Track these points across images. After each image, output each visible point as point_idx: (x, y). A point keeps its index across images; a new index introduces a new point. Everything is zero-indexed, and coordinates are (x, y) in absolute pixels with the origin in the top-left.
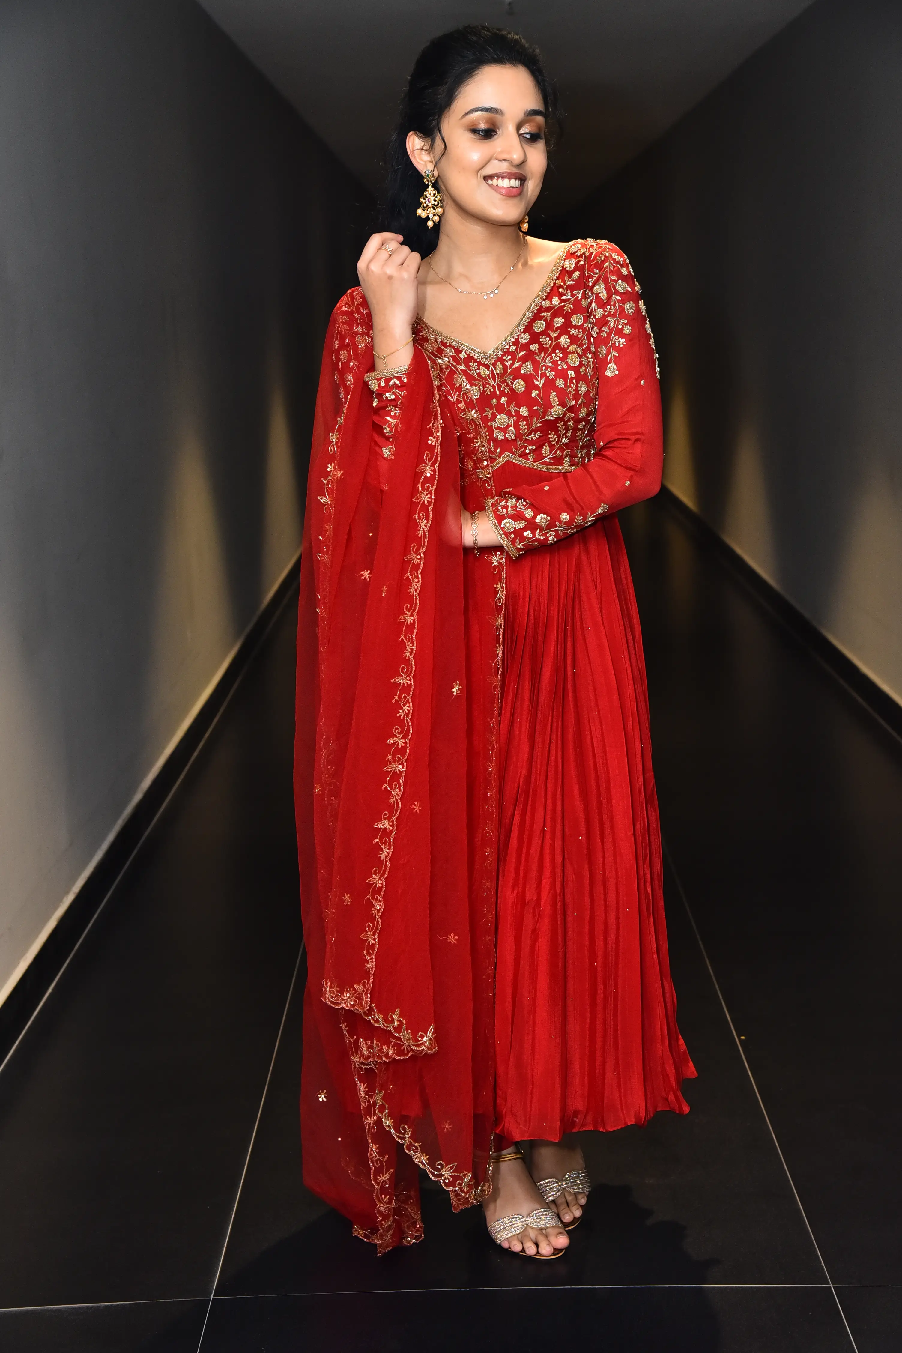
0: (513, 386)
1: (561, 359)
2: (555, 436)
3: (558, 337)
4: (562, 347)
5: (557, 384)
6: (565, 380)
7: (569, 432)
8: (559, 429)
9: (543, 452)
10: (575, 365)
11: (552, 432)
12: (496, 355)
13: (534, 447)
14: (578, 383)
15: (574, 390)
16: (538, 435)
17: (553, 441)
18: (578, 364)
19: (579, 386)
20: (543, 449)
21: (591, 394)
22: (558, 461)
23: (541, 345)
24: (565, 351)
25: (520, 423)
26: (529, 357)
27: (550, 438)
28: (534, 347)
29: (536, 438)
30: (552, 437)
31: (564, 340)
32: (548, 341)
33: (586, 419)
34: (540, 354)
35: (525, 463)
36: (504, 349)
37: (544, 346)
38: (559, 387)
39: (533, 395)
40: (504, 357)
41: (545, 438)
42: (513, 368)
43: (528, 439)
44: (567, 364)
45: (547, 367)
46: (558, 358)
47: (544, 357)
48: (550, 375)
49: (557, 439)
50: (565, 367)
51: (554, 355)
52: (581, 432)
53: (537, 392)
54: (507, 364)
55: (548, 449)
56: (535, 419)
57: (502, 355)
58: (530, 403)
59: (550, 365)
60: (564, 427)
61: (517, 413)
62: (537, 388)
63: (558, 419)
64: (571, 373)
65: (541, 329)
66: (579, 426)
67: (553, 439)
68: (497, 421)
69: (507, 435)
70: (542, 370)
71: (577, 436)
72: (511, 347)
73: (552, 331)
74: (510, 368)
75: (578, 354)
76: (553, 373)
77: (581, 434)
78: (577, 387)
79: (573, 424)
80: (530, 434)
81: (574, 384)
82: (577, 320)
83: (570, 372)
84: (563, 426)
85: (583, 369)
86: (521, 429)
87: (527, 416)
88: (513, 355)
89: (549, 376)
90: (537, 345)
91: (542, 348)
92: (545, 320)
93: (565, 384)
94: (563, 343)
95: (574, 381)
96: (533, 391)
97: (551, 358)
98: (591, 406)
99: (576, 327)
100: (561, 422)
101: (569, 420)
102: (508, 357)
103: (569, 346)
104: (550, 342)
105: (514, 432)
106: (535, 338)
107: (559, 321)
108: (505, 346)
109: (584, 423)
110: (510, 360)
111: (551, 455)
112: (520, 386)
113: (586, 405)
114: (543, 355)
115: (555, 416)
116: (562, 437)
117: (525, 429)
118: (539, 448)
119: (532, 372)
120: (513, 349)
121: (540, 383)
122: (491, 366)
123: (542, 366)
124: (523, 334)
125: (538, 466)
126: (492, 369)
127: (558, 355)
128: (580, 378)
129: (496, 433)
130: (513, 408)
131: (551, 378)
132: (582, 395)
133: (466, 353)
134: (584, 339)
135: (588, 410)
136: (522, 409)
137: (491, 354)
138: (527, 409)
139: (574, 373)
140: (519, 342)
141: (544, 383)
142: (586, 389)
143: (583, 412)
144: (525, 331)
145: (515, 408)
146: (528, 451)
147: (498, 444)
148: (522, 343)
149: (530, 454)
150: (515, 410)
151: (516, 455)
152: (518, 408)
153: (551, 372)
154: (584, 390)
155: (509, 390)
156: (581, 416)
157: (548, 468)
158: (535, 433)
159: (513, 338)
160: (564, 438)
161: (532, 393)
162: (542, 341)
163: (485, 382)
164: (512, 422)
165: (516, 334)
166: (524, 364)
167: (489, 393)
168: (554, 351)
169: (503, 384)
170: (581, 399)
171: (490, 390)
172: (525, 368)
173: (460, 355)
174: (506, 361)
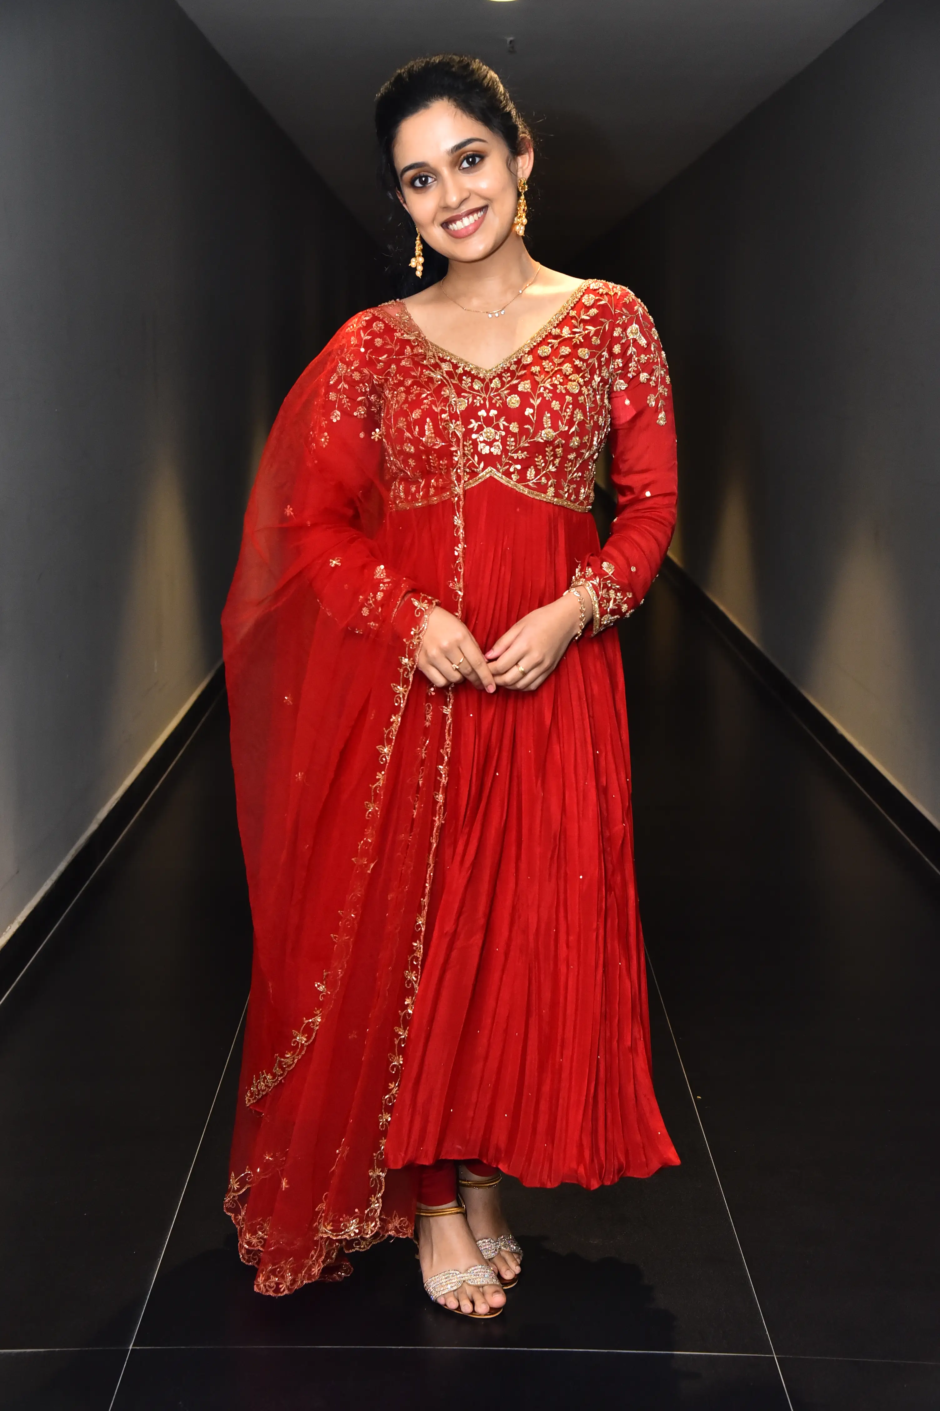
0: (508, 400)
1: (561, 384)
2: (542, 461)
3: (560, 364)
4: (564, 373)
5: (552, 406)
7: (558, 460)
8: (547, 454)
9: (528, 475)
10: (574, 392)
11: (539, 456)
12: (494, 371)
13: (519, 467)
14: (574, 409)
15: (569, 416)
16: (524, 455)
18: (577, 391)
19: (575, 413)
20: (528, 472)
22: (542, 488)
23: (543, 368)
24: (566, 376)
25: (508, 439)
26: (529, 376)
27: (536, 461)
28: (536, 369)
29: (523, 457)
30: (539, 460)
31: (567, 368)
32: (551, 365)
34: (541, 375)
35: (508, 482)
36: (505, 367)
37: (546, 369)
38: (555, 409)
39: (526, 413)
40: (503, 374)
41: (531, 459)
42: (510, 384)
43: (514, 458)
44: (566, 389)
45: (545, 388)
46: (558, 383)
47: (544, 379)
48: (548, 396)
49: (543, 465)
50: (564, 392)
51: (554, 379)
52: (571, 464)
53: (531, 411)
54: (505, 380)
55: (534, 473)
56: (524, 438)
57: (502, 373)
58: (523, 420)
59: (549, 387)
60: (552, 453)
61: (506, 429)
62: (532, 406)
63: (547, 443)
65: (546, 354)
66: (570, 457)
68: (483, 434)
70: (540, 390)
72: (512, 366)
73: (556, 358)
74: (507, 385)
75: (579, 384)
77: (571, 466)
79: (562, 452)
80: (516, 452)
81: (570, 410)
82: (584, 353)
83: (567, 397)
84: (551, 451)
85: (582, 398)
86: (508, 445)
87: (516, 433)
88: (513, 374)
90: (539, 367)
91: (543, 371)
92: (552, 347)
93: (562, 408)
94: (565, 370)
95: (571, 406)
96: (528, 409)
97: (551, 381)
98: (584, 437)
99: (581, 359)
100: (550, 446)
101: (558, 446)
102: (507, 374)
103: (570, 374)
104: (552, 367)
105: (501, 447)
106: (539, 360)
107: (565, 350)
108: (506, 364)
109: (574, 454)
110: (508, 377)
111: (536, 479)
112: (514, 401)
114: (543, 377)
115: (545, 439)
116: (550, 463)
117: (512, 446)
118: (525, 469)
119: (530, 390)
121: (536, 402)
122: (487, 380)
123: (541, 387)
124: (526, 355)
125: (521, 488)
126: (488, 383)
127: (557, 380)
128: (577, 405)
129: (481, 446)
130: (502, 423)
131: (547, 399)
132: (576, 423)
133: (463, 369)
134: (587, 372)
135: (581, 441)
136: (511, 425)
137: (490, 371)
138: (517, 426)
139: (571, 398)
140: (521, 362)
141: (540, 403)
142: (582, 418)
143: (575, 442)
144: (529, 353)
145: (504, 423)
146: (512, 470)
147: (482, 457)
148: (523, 364)
149: (513, 473)
150: (503, 425)
151: (500, 472)
152: (508, 423)
153: (548, 393)
154: (580, 418)
155: (501, 404)
156: (573, 446)
157: (529, 493)
158: (522, 453)
159: (516, 357)
160: (551, 466)
161: (526, 410)
162: (545, 365)
163: (476, 394)
164: (499, 436)
165: (520, 354)
166: (522, 382)
167: (479, 405)
168: (555, 375)
169: (496, 398)
170: (575, 427)
171: (480, 401)
172: (523, 385)
173: (457, 371)
174: (505, 377)
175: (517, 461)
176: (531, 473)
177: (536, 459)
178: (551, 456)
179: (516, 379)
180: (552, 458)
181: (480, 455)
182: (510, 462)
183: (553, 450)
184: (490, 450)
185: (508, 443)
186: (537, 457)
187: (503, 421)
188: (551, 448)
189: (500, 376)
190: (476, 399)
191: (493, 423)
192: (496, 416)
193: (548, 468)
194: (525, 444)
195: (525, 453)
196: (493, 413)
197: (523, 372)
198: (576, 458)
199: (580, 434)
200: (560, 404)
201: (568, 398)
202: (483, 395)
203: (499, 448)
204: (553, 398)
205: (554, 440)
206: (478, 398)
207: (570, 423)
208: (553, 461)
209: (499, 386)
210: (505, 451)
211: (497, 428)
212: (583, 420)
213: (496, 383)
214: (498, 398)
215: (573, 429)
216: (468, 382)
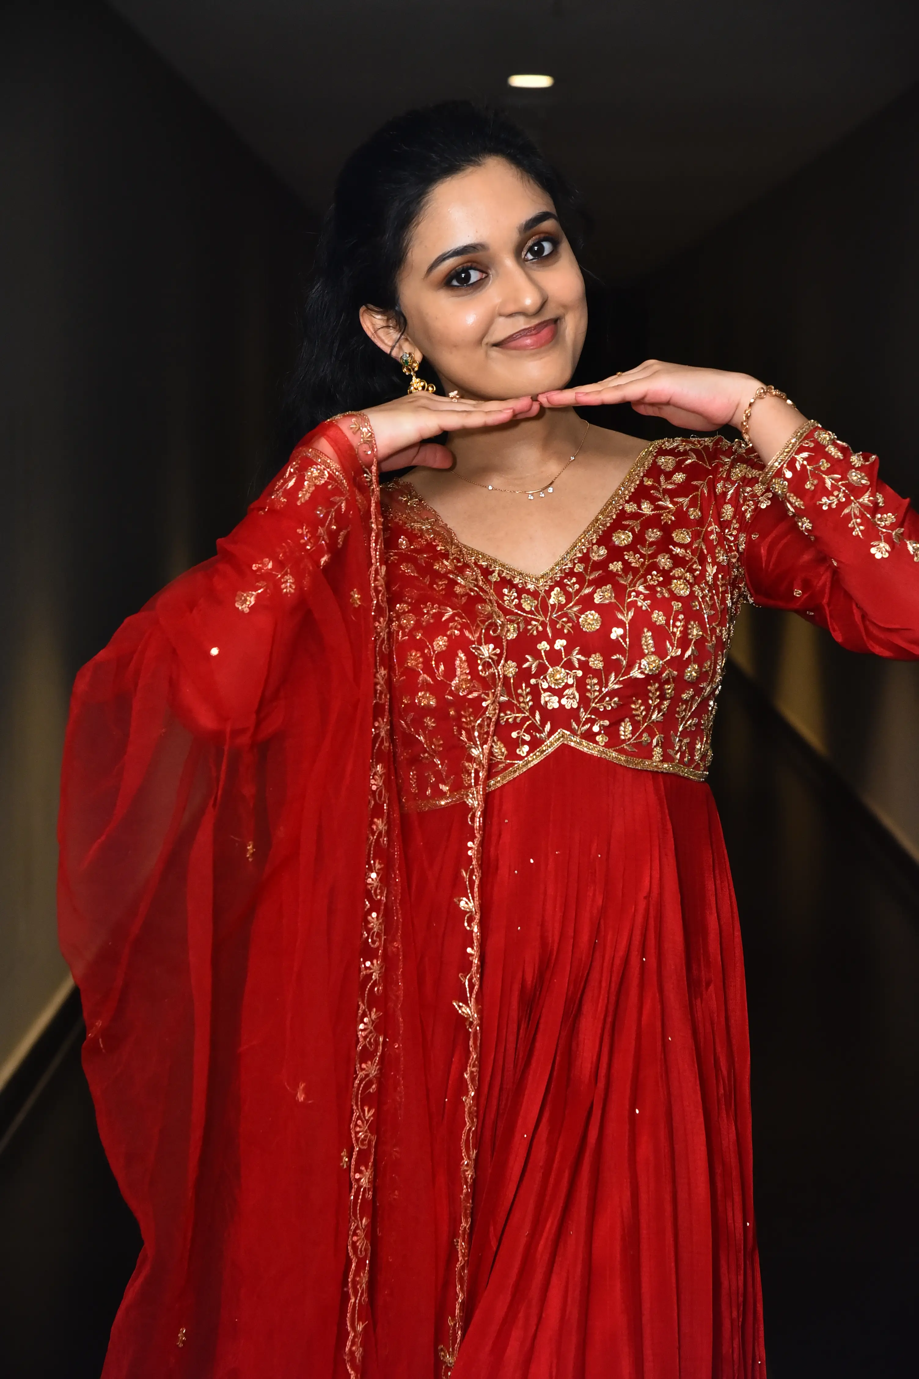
0: (580, 620)
2: (642, 708)
3: (654, 556)
4: (662, 569)
5: (653, 620)
6: (667, 614)
7: (666, 703)
8: (650, 695)
9: (622, 732)
10: (683, 595)
11: (638, 700)
12: (551, 578)
13: (607, 723)
14: (687, 621)
15: (680, 632)
16: (614, 703)
17: (638, 715)
18: (688, 594)
19: (690, 626)
20: (622, 728)
22: (644, 750)
23: (626, 564)
24: (664, 573)
25: (588, 681)
26: (607, 578)
27: (634, 709)
28: (616, 566)
29: (612, 707)
30: (638, 708)
31: (664, 561)
32: (639, 559)
33: (694, 684)
34: (626, 575)
35: (591, 748)
37: (633, 565)
39: (613, 636)
41: (625, 708)
42: (581, 596)
43: (598, 709)
44: (670, 592)
45: (638, 594)
46: (657, 583)
47: (633, 580)
48: (644, 605)
49: (644, 713)
50: (667, 594)
51: (649, 577)
52: (684, 706)
54: (571, 590)
55: (630, 728)
56: (613, 676)
57: (562, 578)
58: (608, 648)
59: (643, 591)
60: (658, 693)
61: (584, 666)
62: (620, 624)
65: (626, 543)
66: (684, 696)
67: (638, 713)
68: (547, 677)
69: (564, 701)
70: (630, 597)
71: (678, 713)
72: (576, 566)
73: (644, 546)
74: (576, 596)
75: (687, 582)
76: (649, 602)
77: (685, 710)
78: (686, 627)
79: (672, 690)
80: (602, 700)
81: (681, 623)
82: (682, 536)
84: (656, 690)
85: (697, 603)
86: (589, 691)
87: (600, 669)
89: (642, 606)
90: (620, 563)
91: (627, 567)
92: (632, 531)
93: (668, 621)
95: (681, 617)
96: (614, 629)
97: (646, 581)
98: (707, 664)
99: (681, 546)
101: (667, 682)
102: (571, 579)
103: (671, 570)
104: (642, 560)
105: (577, 696)
106: (616, 553)
107: (653, 535)
108: (566, 565)
109: (691, 692)
110: (574, 584)
111: (634, 738)
112: (591, 621)
114: (631, 577)
116: (654, 711)
117: (595, 691)
118: (615, 724)
119: (613, 600)
120: (579, 568)
121: (626, 617)
122: (542, 593)
123: (630, 592)
124: (595, 547)
125: (613, 754)
126: (543, 597)
127: (654, 578)
128: (689, 614)
129: (545, 697)
130: (576, 657)
131: (644, 608)
132: (693, 643)
133: (499, 575)
134: (695, 562)
136: (591, 659)
137: (542, 577)
138: (601, 658)
139: (680, 605)
140: (589, 559)
141: (633, 617)
142: (701, 633)
143: (691, 672)
144: (599, 543)
145: (579, 656)
146: (596, 729)
147: (547, 715)
148: (594, 561)
149: (599, 733)
150: (579, 660)
151: (577, 735)
152: (585, 656)
153: (644, 600)
154: (697, 635)
155: (571, 628)
156: (688, 678)
157: (627, 761)
158: (611, 700)
159: (580, 552)
160: (656, 713)
161: (611, 632)
162: (629, 559)
163: (529, 617)
164: (573, 679)
165: (584, 545)
166: (598, 590)
167: (535, 633)
168: (648, 572)
169: (561, 620)
170: (690, 649)
171: (537, 628)
172: (602, 594)
173: (489, 577)
174: (568, 585)
175: (604, 715)
176: (626, 730)
177: (633, 706)
178: (656, 698)
179: (588, 586)
180: (658, 700)
181: (543, 710)
182: (593, 717)
183: (661, 689)
184: (559, 702)
185: (589, 687)
186: (634, 703)
187: (577, 654)
188: (657, 685)
189: (560, 584)
190: (530, 625)
191: (562, 659)
192: (565, 647)
193: (650, 719)
194: (613, 684)
195: (616, 699)
196: (560, 643)
197: (596, 574)
198: (693, 698)
199: (698, 658)
200: (664, 615)
201: (677, 605)
202: (541, 618)
203: (574, 697)
204: (653, 607)
205: (661, 673)
206: (533, 622)
207: (684, 643)
208: (659, 705)
209: (563, 600)
210: (583, 701)
211: (569, 666)
212: (702, 636)
213: (556, 597)
214: (564, 619)
215: (689, 653)
216: (513, 598)
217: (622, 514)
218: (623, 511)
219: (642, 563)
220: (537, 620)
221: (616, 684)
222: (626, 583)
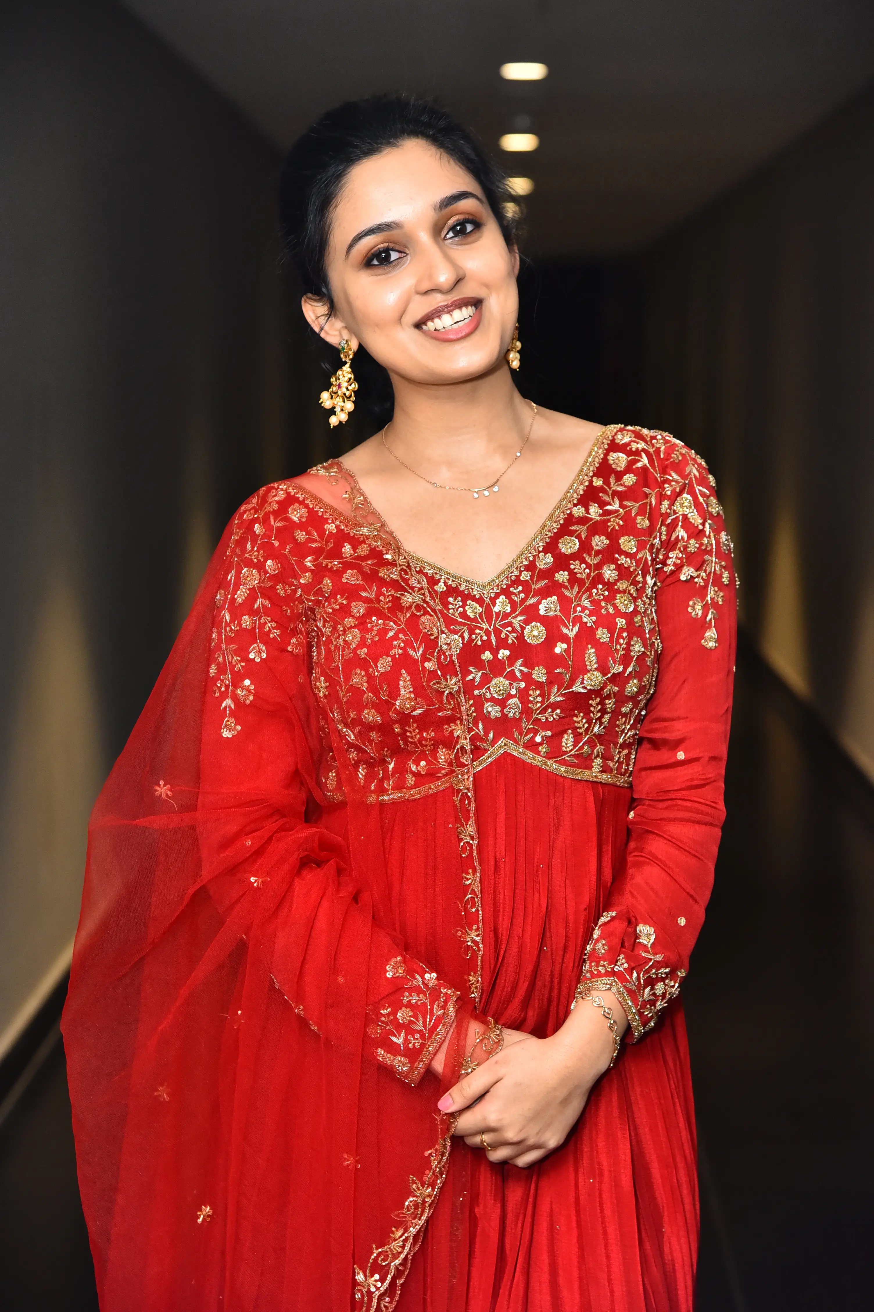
0: (524, 632)
1: (606, 599)
2: (584, 721)
3: (599, 566)
4: (606, 580)
5: (597, 637)
6: (611, 631)
7: (607, 717)
8: (592, 709)
9: (563, 744)
10: (627, 611)
11: (580, 713)
12: (496, 584)
13: (548, 734)
14: (630, 638)
15: (623, 649)
16: (556, 715)
17: (580, 728)
18: (631, 609)
19: (632, 643)
20: (564, 740)
21: (648, 660)
22: (585, 761)
23: (572, 574)
24: (609, 586)
25: (531, 692)
26: (553, 589)
27: (575, 722)
28: (562, 577)
29: (554, 719)
30: (580, 721)
31: (609, 573)
32: (585, 569)
33: (633, 697)
34: (572, 587)
35: (533, 758)
36: (511, 576)
37: (578, 576)
38: (601, 641)
39: (557, 651)
40: (512, 589)
41: (567, 720)
42: (526, 605)
43: (540, 720)
44: (615, 607)
45: (583, 609)
46: (602, 597)
47: (578, 593)
49: (586, 725)
50: (611, 610)
51: (595, 591)
52: (624, 719)
53: (565, 646)
54: (516, 598)
55: (572, 740)
56: (555, 689)
57: (507, 585)
58: (552, 662)
59: (588, 605)
60: (599, 707)
62: (564, 639)
63: (591, 693)
64: (621, 622)
66: (624, 710)
67: (581, 725)
68: (489, 688)
70: (575, 611)
71: (618, 726)
72: (522, 574)
73: (590, 555)
74: (521, 606)
75: (631, 595)
76: (594, 618)
77: (625, 723)
78: (628, 644)
79: (613, 704)
80: (544, 711)
81: (624, 639)
82: (628, 544)
83: (618, 620)
85: (639, 618)
86: (531, 702)
87: (543, 682)
88: (526, 586)
89: (587, 622)
90: (566, 573)
91: (573, 579)
92: (579, 537)
93: (611, 638)
94: (607, 575)
95: (625, 634)
96: (559, 644)
97: (591, 595)
98: (646, 678)
99: (627, 555)
100: (596, 698)
101: (608, 697)
102: (517, 588)
103: (617, 581)
104: (587, 571)
105: (519, 706)
106: (562, 562)
107: (600, 542)
108: (512, 572)
109: (630, 705)
110: (520, 592)
111: (575, 750)
112: (535, 633)
113: (638, 675)
114: (577, 590)
115: (588, 687)
116: (595, 723)
117: (538, 702)
118: (557, 736)
119: (559, 613)
120: (525, 576)
121: (571, 632)
123: (576, 606)
124: (541, 555)
125: (553, 766)
126: (488, 604)
127: (599, 592)
128: (634, 631)
129: (488, 707)
130: (518, 668)
131: (588, 625)
132: (635, 659)
133: (445, 583)
134: (639, 574)
135: (640, 684)
136: (535, 672)
137: (489, 584)
138: (544, 671)
139: (624, 622)
140: (535, 567)
141: (577, 633)
143: (632, 687)
144: (546, 550)
145: (523, 668)
146: (538, 739)
147: (489, 723)
148: (540, 569)
149: (541, 744)
150: (521, 671)
151: (519, 745)
152: (529, 669)
153: (589, 616)
154: (639, 651)
155: (515, 638)
156: (628, 693)
157: (567, 772)
158: (553, 712)
159: (526, 560)
160: (597, 726)
161: (556, 646)
162: (575, 569)
163: (473, 625)
164: (516, 690)
165: (530, 553)
166: (544, 601)
167: (479, 643)
168: (594, 585)
169: (506, 629)
170: (632, 665)
171: (481, 637)
172: (547, 606)
173: (436, 587)
174: (514, 593)
175: (547, 725)
176: (568, 741)
177: (575, 719)
178: (598, 712)
179: (533, 596)
180: (599, 714)
182: (535, 727)
183: (602, 703)
185: (531, 698)
186: (576, 716)
187: (521, 665)
188: (598, 699)
189: (506, 592)
190: (475, 634)
191: (506, 669)
192: (508, 657)
193: (592, 731)
194: (555, 696)
195: (558, 711)
196: (504, 653)
197: (542, 583)
198: (632, 710)
202: (485, 626)
203: (517, 708)
204: (598, 623)
205: (602, 688)
206: (477, 631)
207: (626, 660)
208: (600, 719)
209: (508, 609)
210: (526, 711)
211: (511, 677)
213: (501, 605)
214: (510, 629)
215: (630, 669)
216: (458, 606)
217: (570, 520)
218: (570, 515)
219: (588, 574)
220: (481, 629)
221: (558, 696)
222: (571, 596)
